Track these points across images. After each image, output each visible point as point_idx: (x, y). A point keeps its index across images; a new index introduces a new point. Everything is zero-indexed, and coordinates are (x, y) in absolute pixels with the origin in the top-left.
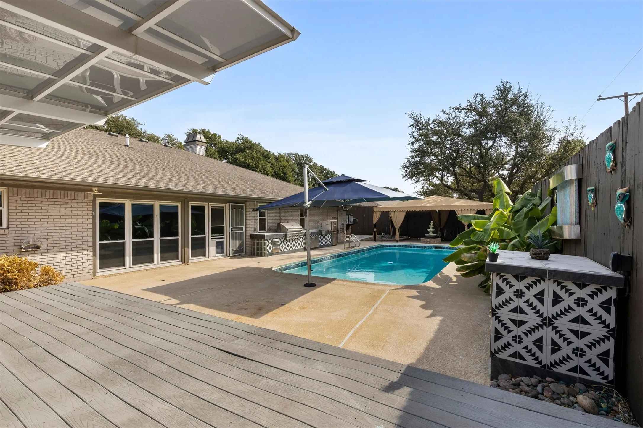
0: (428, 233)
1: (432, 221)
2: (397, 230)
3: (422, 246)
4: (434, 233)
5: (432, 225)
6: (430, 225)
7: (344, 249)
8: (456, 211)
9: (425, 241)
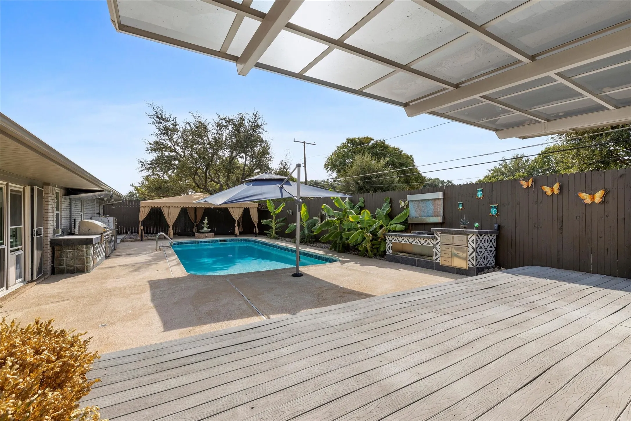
0: (202, 228)
1: (206, 217)
2: (171, 227)
3: (209, 241)
4: (208, 228)
5: (206, 220)
6: (205, 220)
7: (156, 250)
8: (228, 208)
9: (203, 236)
